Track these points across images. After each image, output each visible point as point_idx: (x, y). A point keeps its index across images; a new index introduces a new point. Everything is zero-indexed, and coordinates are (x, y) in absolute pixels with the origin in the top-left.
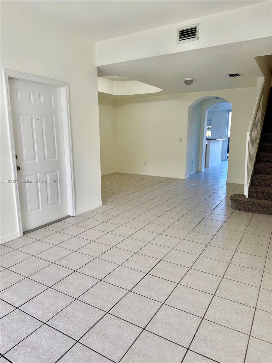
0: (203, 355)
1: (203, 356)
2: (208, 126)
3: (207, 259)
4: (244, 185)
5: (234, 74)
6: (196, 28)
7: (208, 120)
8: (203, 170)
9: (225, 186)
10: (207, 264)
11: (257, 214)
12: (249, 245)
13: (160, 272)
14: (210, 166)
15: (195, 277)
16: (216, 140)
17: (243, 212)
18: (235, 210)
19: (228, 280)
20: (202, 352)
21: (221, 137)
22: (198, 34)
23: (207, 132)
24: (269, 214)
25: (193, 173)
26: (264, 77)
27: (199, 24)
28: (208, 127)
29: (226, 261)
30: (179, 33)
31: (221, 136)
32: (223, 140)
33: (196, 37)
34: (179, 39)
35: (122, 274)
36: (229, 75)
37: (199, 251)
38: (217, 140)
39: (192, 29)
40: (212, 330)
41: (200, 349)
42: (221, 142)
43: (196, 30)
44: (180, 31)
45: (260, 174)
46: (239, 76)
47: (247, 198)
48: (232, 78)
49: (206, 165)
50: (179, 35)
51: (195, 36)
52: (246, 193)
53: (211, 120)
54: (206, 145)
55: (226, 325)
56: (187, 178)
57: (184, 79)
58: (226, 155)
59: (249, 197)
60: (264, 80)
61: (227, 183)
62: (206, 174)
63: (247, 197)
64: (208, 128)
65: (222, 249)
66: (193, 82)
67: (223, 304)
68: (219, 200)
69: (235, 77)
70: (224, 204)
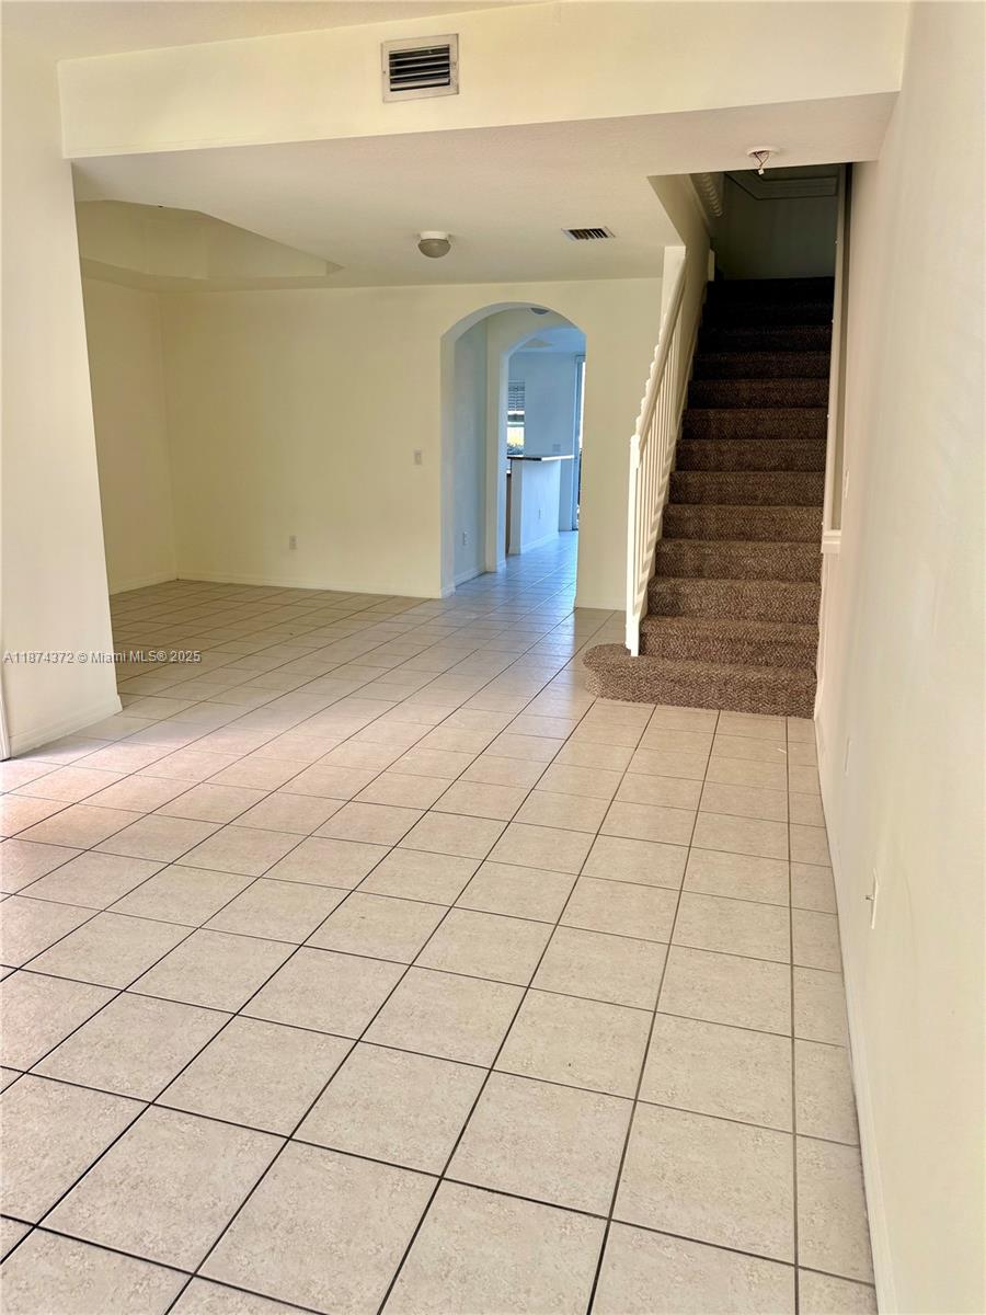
0: (487, 1187)
1: (489, 1190)
2: (511, 408)
3: (508, 868)
4: (625, 612)
5: (588, 228)
6: (447, 50)
7: (510, 389)
8: (501, 564)
9: (571, 620)
10: (508, 885)
11: (665, 707)
12: (640, 811)
13: (349, 935)
14: (523, 551)
15: (468, 933)
16: (540, 459)
17: (625, 703)
18: (599, 700)
19: (573, 931)
20: (487, 1179)
21: (557, 451)
22: (458, 72)
23: (509, 429)
24: (701, 706)
25: (470, 577)
26: (684, 248)
27: (457, 35)
28: (511, 413)
29: (566, 868)
30: (387, 61)
31: (559, 446)
32: (562, 460)
33: (448, 84)
34: (388, 86)
35: (207, 958)
36: (572, 231)
37: (482, 847)
38: (543, 459)
39: (434, 51)
40: (520, 1101)
41: (479, 1171)
42: (558, 467)
43: (447, 58)
44: (393, 56)
45: (674, 576)
46: (606, 236)
47: (634, 659)
48: (583, 242)
49: (511, 548)
50: (388, 69)
51: (446, 81)
52: (632, 643)
53: (523, 389)
54: (509, 476)
55: (566, 1080)
56: (448, 592)
57: (419, 236)
58: (574, 510)
59: (640, 653)
60: (684, 257)
61: (576, 609)
62: (511, 579)
63: (635, 653)
64: (515, 418)
65: (556, 831)
66: (449, 247)
67: (556, 1012)
68: (552, 668)
69: (590, 239)
70: (564, 681)
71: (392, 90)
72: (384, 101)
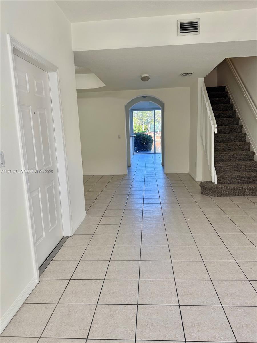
6: (197, 22)
22: (200, 28)
26: (203, 78)
27: (200, 19)
30: (179, 25)
34: (179, 32)
42: (132, 138)
43: (197, 25)
51: (196, 30)
52: (215, 181)
57: (141, 76)
59: (217, 183)
60: (203, 81)
71: (181, 33)
72: (178, 36)
